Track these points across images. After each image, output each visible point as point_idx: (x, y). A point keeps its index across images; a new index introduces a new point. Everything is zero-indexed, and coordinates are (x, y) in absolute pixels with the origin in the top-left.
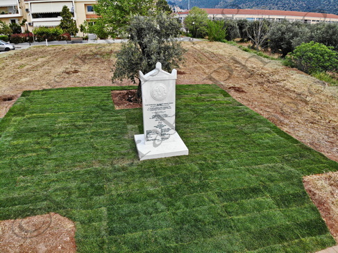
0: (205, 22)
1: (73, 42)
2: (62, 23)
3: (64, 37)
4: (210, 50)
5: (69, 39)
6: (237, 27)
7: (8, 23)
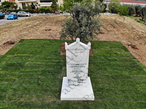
0: (118, 6)
1: (56, 14)
2: (52, 5)
3: (52, 11)
4: (120, 20)
5: (54, 12)
6: (135, 9)
7: (30, 4)
